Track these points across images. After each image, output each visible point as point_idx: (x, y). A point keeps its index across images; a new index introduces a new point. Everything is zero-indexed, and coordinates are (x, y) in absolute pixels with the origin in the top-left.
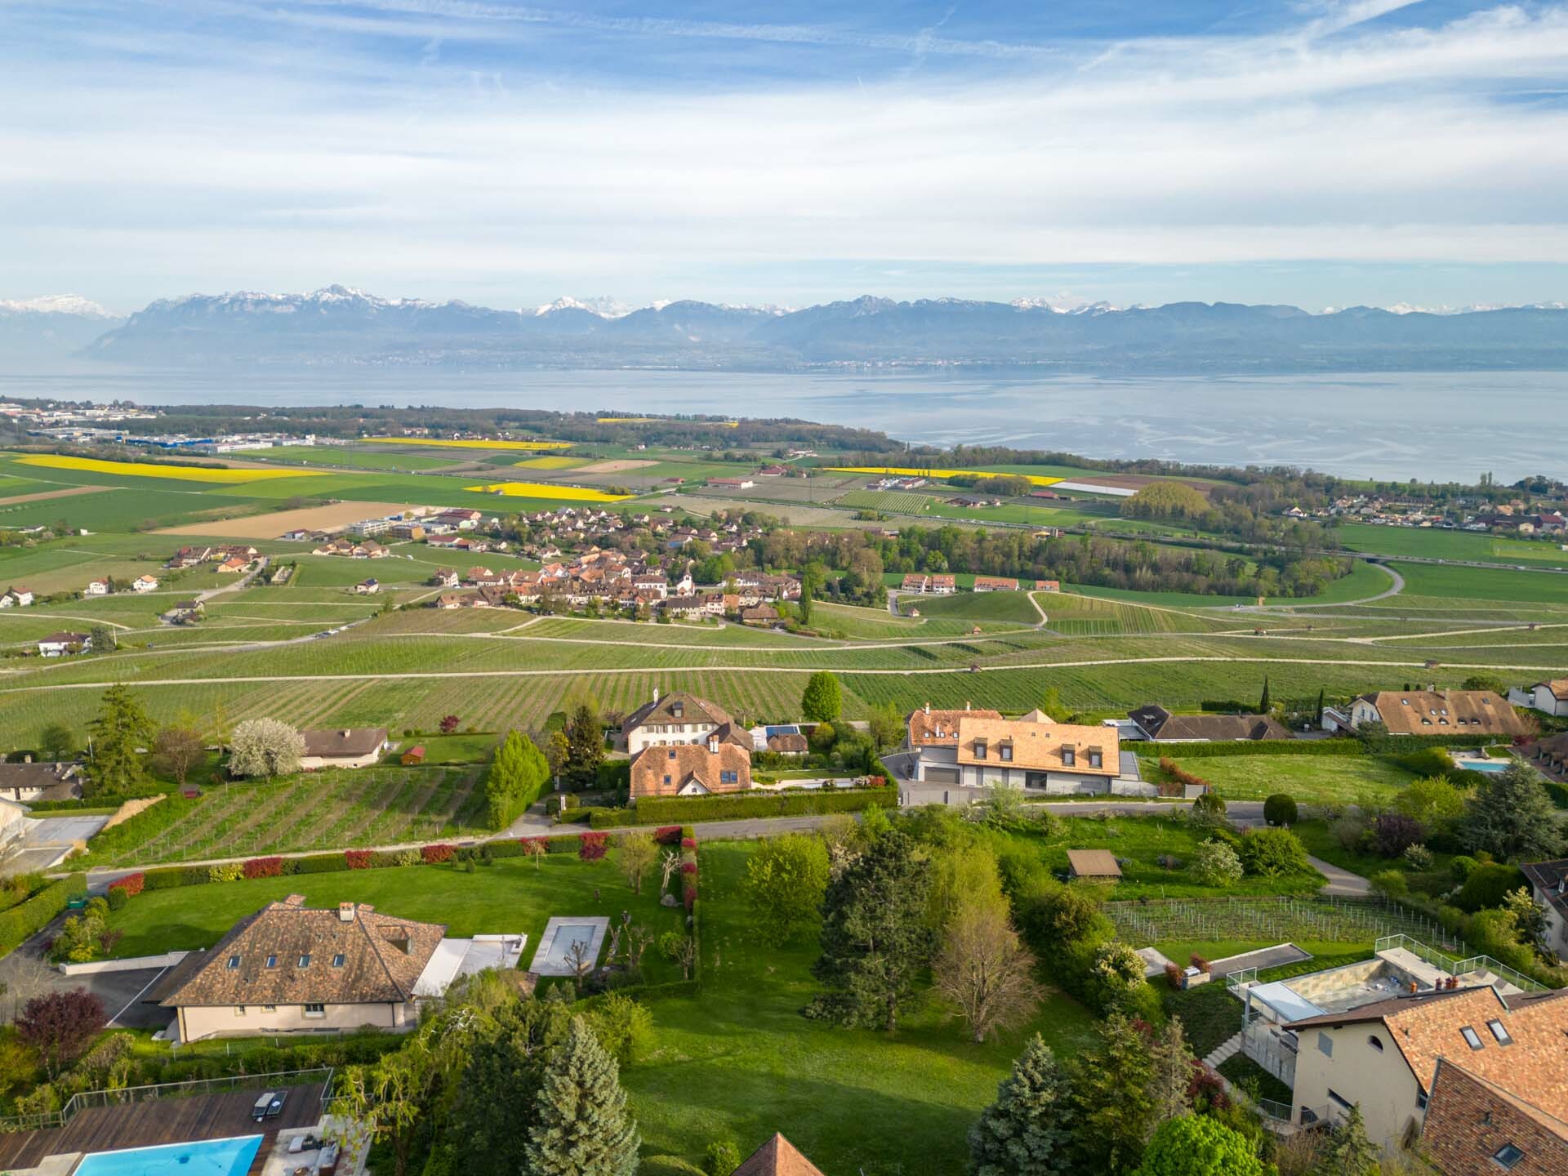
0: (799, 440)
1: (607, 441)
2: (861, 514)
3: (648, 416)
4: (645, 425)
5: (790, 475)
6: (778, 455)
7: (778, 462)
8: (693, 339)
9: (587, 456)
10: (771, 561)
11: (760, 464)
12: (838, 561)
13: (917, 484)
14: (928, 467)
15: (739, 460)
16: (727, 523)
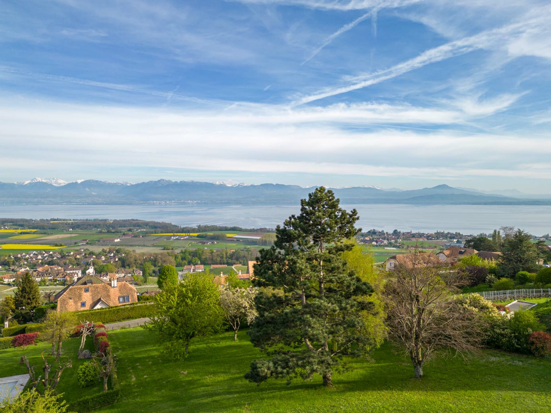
0: (138, 226)
1: (54, 229)
2: (165, 248)
3: (74, 220)
4: (72, 223)
5: (135, 236)
6: (130, 230)
7: (130, 233)
8: (93, 193)
9: (45, 233)
10: (129, 265)
11: (122, 234)
12: (157, 264)
13: (185, 238)
14: (188, 232)
15: (113, 233)
16: (109, 253)
